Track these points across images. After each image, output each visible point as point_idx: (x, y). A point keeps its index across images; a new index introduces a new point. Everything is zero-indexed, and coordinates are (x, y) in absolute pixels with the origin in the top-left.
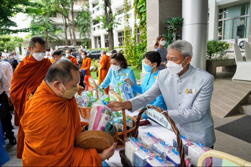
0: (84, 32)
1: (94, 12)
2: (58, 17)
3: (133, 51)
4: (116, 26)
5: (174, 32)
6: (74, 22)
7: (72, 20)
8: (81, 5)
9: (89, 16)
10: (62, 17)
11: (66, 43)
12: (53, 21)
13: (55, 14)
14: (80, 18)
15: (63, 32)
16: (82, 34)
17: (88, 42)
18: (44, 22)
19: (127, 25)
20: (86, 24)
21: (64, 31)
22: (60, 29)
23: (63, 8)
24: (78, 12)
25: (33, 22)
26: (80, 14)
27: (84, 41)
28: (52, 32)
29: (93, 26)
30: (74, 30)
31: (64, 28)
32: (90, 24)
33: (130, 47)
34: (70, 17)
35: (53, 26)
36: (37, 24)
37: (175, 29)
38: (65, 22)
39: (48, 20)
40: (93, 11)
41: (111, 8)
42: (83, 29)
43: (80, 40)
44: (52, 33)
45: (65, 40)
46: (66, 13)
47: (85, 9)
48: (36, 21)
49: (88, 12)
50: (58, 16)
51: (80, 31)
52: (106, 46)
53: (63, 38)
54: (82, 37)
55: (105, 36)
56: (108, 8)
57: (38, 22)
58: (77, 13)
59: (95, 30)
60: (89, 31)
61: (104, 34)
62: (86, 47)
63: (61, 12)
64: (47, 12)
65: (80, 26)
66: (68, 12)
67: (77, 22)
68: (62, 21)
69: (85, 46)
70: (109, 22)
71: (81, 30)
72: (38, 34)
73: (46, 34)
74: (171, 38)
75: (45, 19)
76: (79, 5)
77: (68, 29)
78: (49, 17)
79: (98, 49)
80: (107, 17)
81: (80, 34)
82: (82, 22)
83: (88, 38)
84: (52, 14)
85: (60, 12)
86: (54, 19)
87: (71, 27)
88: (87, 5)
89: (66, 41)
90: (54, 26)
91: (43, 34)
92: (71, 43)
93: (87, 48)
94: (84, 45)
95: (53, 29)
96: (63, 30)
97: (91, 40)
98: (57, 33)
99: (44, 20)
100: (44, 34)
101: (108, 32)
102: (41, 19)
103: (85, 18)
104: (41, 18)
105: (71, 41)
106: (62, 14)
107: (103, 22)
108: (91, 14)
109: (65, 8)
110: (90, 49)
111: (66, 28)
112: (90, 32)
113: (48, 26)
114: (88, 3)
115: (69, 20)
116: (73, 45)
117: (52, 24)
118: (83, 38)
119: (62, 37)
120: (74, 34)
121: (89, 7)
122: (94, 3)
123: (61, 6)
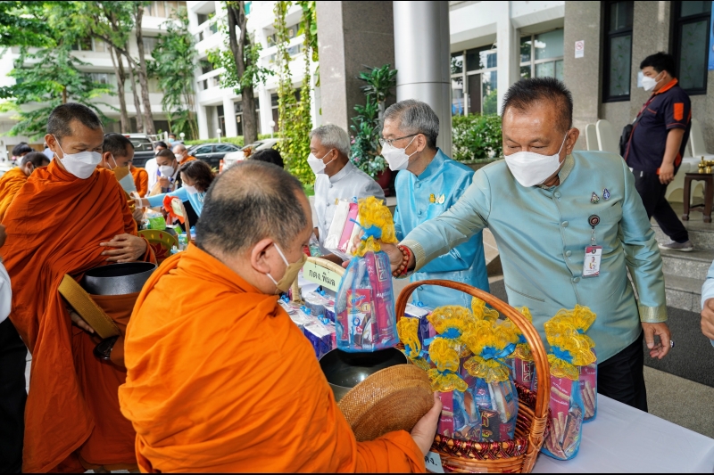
0: (176, 92)
1: (201, 38)
2: (97, 51)
3: (302, 144)
4: (261, 79)
5: (380, 99)
6: (145, 66)
7: (138, 57)
8: (165, 16)
9: (188, 47)
10: (110, 50)
11: (123, 124)
12: (82, 63)
13: (86, 42)
14: (163, 53)
15: (111, 94)
16: (168, 99)
17: (187, 122)
18: (54, 63)
19: (285, 78)
20: (181, 70)
21: (116, 90)
22: (103, 85)
23: (110, 24)
24: (157, 35)
25: (19, 64)
26: (163, 41)
27: (175, 118)
28: (80, 92)
29: (201, 77)
30: (145, 88)
31: (115, 81)
32: (191, 69)
33: (296, 134)
34: (134, 52)
35: (83, 75)
36: (35, 70)
37: (381, 94)
38: (117, 65)
39: (67, 60)
40: (201, 34)
41: (246, 31)
42: (172, 84)
43: (164, 115)
44: (79, 97)
45: (118, 117)
46: (120, 38)
47: (176, 29)
48: (28, 61)
49: (185, 35)
50: (96, 46)
51: (163, 90)
52: (240, 132)
53: (115, 109)
54: (168, 106)
55: (235, 103)
56: (238, 31)
57: (36, 65)
58: (152, 40)
59: (206, 87)
60: (189, 91)
61: (233, 99)
62: (182, 135)
63: (106, 37)
64: (62, 36)
65: (162, 75)
66: (127, 39)
67: (155, 65)
68: (110, 61)
69: (179, 132)
70: (242, 67)
71: (166, 87)
72: (37, 101)
73: (62, 99)
74: (373, 113)
75: (57, 57)
76: (159, 16)
77: (128, 83)
78: (69, 50)
79: (217, 141)
80: (236, 53)
81: (164, 100)
82: (170, 64)
83: (188, 110)
84: (79, 41)
85: (102, 38)
86: (84, 57)
87: (136, 78)
88: (181, 17)
89: (122, 119)
90: (86, 77)
91: (52, 99)
92: (139, 125)
93: (187, 138)
94: (176, 131)
95: (83, 84)
96: (113, 87)
97: (196, 115)
98: (95, 96)
99: (53, 58)
100: (55, 100)
101: (240, 95)
102: (45, 55)
103: (178, 53)
104: (44, 51)
105: (137, 118)
106: (110, 43)
107: (226, 66)
108: (195, 43)
109: (117, 24)
110: (194, 142)
111: (123, 83)
112: (194, 93)
113: (68, 75)
114: (186, 10)
115: (130, 60)
116: (145, 130)
117: (78, 71)
118: (174, 110)
119: (112, 108)
120: (146, 100)
121: (187, 23)
122: (202, 12)
123: (106, 19)
